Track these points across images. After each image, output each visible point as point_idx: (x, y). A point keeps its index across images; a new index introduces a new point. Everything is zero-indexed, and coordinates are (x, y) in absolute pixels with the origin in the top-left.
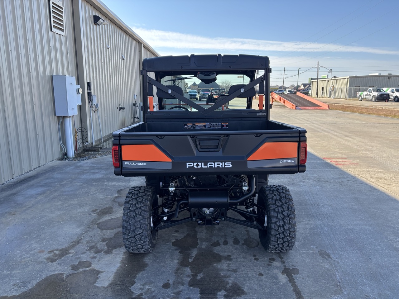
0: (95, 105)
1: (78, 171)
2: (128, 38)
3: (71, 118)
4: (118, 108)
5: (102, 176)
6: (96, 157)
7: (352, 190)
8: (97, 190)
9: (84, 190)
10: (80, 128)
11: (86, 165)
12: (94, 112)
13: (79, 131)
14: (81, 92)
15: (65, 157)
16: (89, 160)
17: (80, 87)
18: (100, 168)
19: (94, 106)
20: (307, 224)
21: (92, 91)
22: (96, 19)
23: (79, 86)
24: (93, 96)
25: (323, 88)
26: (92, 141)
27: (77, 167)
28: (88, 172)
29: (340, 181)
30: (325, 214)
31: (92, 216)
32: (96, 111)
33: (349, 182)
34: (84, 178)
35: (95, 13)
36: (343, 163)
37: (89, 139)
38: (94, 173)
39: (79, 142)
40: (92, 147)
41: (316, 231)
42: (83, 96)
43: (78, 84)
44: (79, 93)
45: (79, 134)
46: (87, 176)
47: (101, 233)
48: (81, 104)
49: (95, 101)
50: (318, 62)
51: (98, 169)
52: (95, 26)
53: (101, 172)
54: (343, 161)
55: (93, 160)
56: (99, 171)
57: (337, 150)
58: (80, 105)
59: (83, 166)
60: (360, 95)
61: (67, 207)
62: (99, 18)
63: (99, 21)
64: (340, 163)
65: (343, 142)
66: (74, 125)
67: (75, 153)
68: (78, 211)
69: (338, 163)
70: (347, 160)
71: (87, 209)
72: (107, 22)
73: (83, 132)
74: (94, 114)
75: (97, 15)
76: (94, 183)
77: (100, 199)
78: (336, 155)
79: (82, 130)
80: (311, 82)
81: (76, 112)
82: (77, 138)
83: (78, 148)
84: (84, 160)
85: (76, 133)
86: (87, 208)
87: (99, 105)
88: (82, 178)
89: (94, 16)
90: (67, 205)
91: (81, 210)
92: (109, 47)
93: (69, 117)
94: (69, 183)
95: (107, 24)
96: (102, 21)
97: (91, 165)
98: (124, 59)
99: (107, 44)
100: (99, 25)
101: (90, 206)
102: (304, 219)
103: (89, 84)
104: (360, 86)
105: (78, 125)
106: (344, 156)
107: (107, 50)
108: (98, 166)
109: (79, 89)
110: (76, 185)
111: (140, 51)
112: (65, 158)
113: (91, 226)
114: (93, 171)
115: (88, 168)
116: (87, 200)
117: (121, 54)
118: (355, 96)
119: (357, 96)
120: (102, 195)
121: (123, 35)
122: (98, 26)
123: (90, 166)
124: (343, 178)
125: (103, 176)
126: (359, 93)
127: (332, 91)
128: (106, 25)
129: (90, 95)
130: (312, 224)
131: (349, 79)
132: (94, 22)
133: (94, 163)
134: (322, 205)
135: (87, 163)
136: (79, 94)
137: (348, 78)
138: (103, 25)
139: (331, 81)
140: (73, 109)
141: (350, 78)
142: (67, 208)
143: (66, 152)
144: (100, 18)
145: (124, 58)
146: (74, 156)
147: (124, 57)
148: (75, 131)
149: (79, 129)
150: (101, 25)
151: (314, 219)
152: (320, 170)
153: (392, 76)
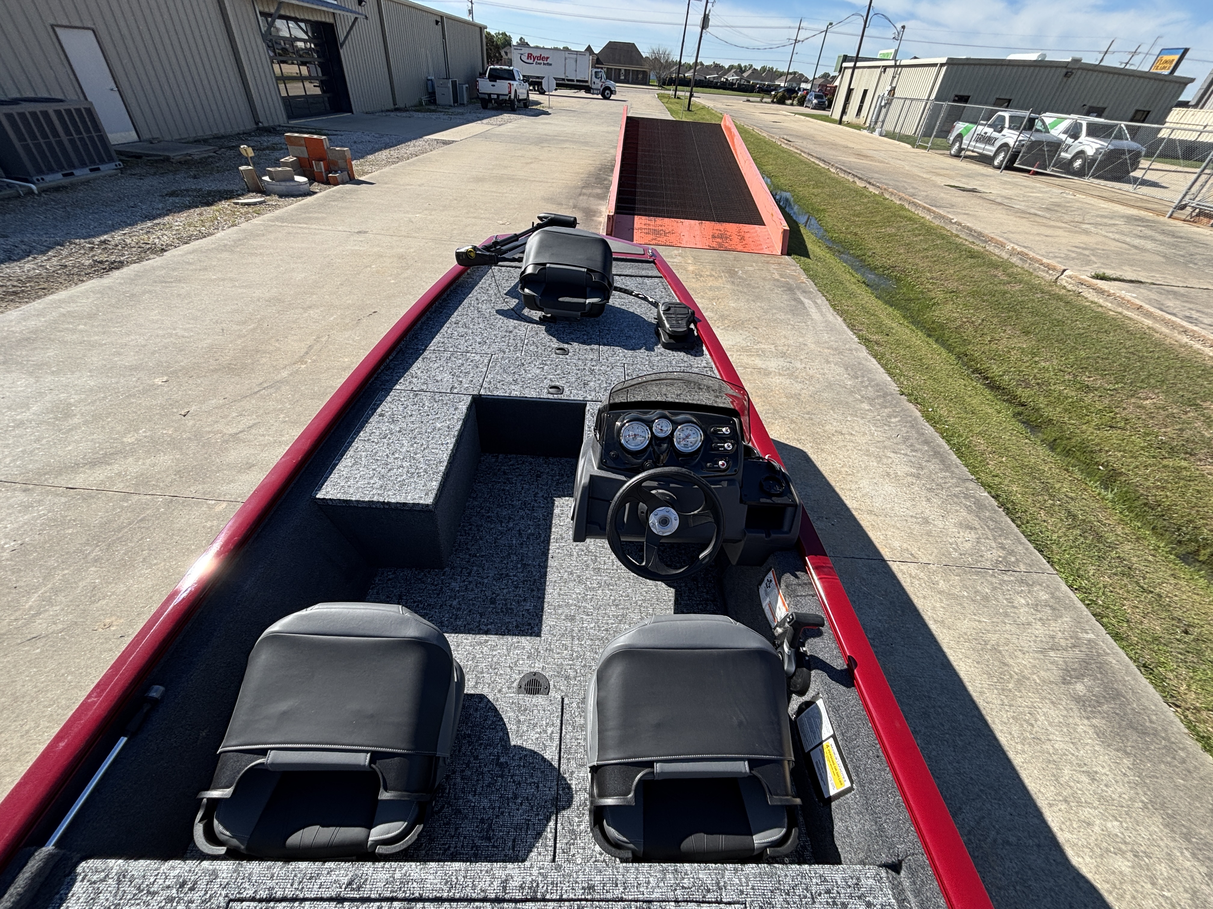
25: (865, 92)
60: (960, 137)
80: (841, 67)
104: (967, 101)
119: (951, 137)
126: (960, 126)
127: (885, 106)
131: (944, 69)
137: (942, 65)
139: (892, 70)
153: (1078, 69)
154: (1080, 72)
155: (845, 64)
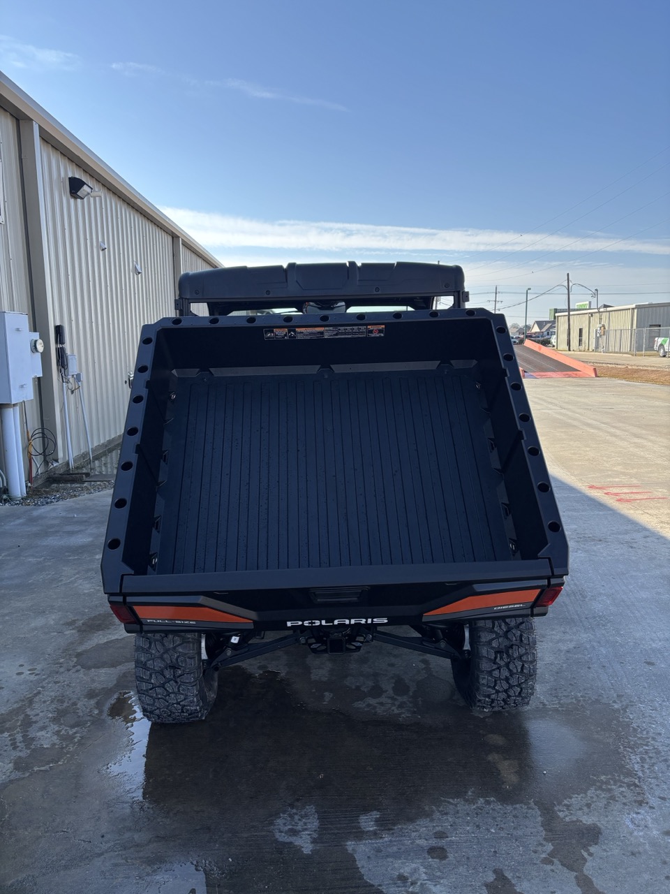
0: (73, 376)
1: (35, 529)
2: (149, 226)
3: (18, 408)
4: (126, 382)
5: (90, 539)
6: (75, 496)
7: (655, 558)
8: (78, 573)
9: (47, 575)
10: (40, 431)
11: (54, 514)
12: (72, 392)
13: (37, 436)
14: (40, 348)
15: (5, 497)
16: (60, 503)
17: (38, 338)
18: (86, 521)
19: (71, 380)
20: (558, 642)
21: (67, 346)
22: (75, 186)
23: (36, 336)
24: (69, 357)
25: (581, 330)
26: (67, 459)
27: (32, 520)
28: (57, 532)
29: (627, 537)
30: (600, 617)
31: (65, 635)
32: (75, 389)
33: (648, 539)
34: (47, 546)
35: (73, 173)
36: (634, 496)
37: (60, 455)
38: (71, 533)
39: (38, 461)
40: (68, 472)
41: (580, 656)
42: (45, 357)
43: (35, 331)
44: (37, 351)
45: (37, 444)
46: (53, 541)
47: (85, 678)
48: (41, 376)
49: (73, 368)
50: (568, 274)
51: (81, 522)
52: (72, 201)
53: (87, 529)
54: (632, 493)
55: (69, 502)
56: (83, 528)
57: (619, 468)
58: (39, 378)
59: (46, 517)
60: (662, 345)
61: (6, 615)
62: (80, 184)
63: (82, 190)
64: (627, 497)
65: (631, 449)
66: (24, 422)
67: (27, 486)
68: (33, 625)
69: (623, 496)
70: (640, 490)
71: (52, 619)
72: (99, 191)
73: (46, 439)
74: (72, 397)
75: (77, 176)
76: (70, 556)
77: (84, 594)
78: (617, 480)
79: (43, 433)
80: (555, 317)
81: (29, 394)
82: (33, 452)
83: (34, 475)
84: (47, 503)
85: (29, 440)
86: (54, 617)
87: (83, 377)
88: (44, 546)
89: (69, 178)
90: (7, 611)
91: (39, 622)
92: (106, 246)
93: (14, 405)
94: (12, 558)
95: (100, 197)
96: (89, 190)
97: (64, 514)
98: (139, 273)
99: (100, 240)
100: (82, 198)
101: (60, 613)
102: (553, 630)
103: (59, 330)
104: (660, 326)
105: (34, 423)
106: (634, 481)
107: (101, 253)
108: (80, 516)
109: (36, 341)
110: (29, 562)
111: (175, 255)
112: (5, 500)
113: (63, 660)
114: (69, 528)
115: (56, 522)
116: (55, 596)
117: (133, 261)
118: (650, 347)
119: (656, 348)
120: (88, 586)
121: (137, 219)
122: (79, 200)
123: (63, 517)
124: (635, 531)
125: (92, 541)
126: (659, 340)
127: (601, 336)
128: (97, 199)
129: (61, 354)
130: (571, 641)
131: (636, 310)
132: (71, 192)
133: (70, 510)
134: (592, 596)
135: (54, 510)
136: (37, 353)
137: (633, 309)
138: (92, 199)
139: (597, 314)
140: (22, 386)
141: (638, 307)
142: (7, 618)
143: (5, 485)
144: (85, 184)
145: (140, 271)
146: (25, 495)
147: (138, 267)
148: (28, 438)
149: (37, 432)
150: (85, 199)
151: (574, 629)
152: (583, 513)
155: (557, 315)
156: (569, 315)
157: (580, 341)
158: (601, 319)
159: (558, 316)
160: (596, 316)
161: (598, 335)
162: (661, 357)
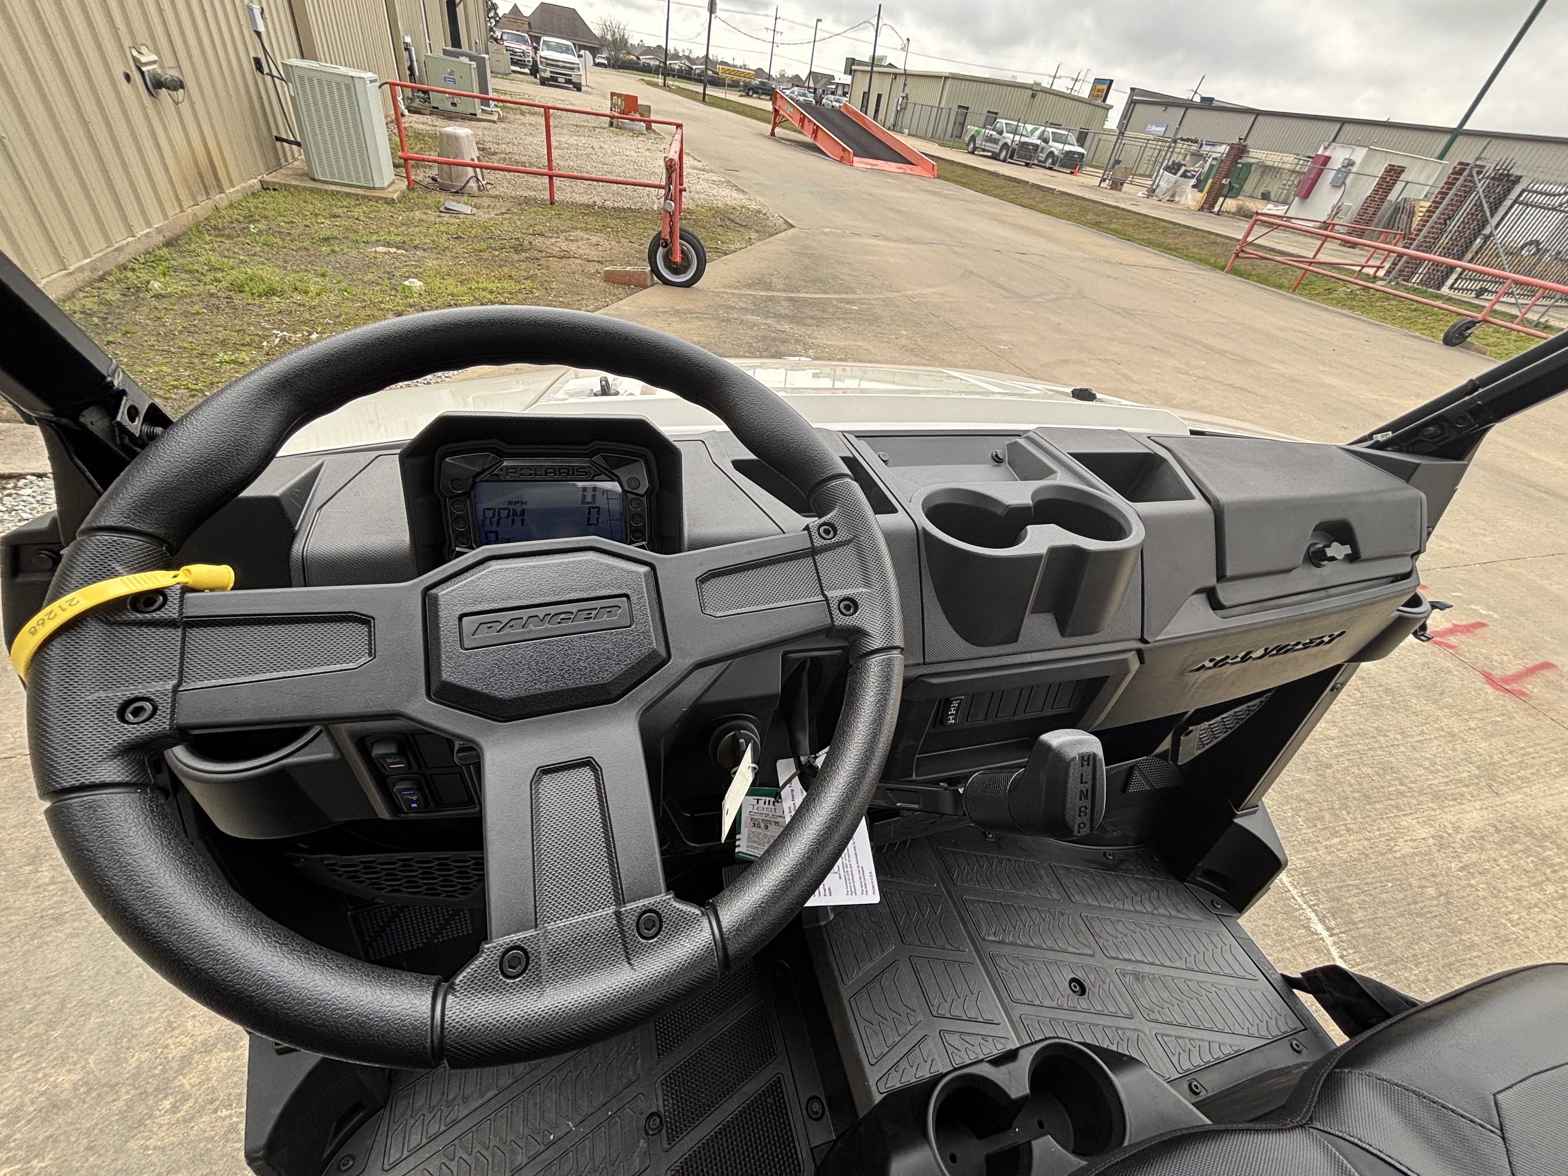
4: (128, 78)
25: (879, 96)
60: (973, 139)
80: (851, 70)
104: (968, 108)
127: (901, 110)
139: (903, 77)
153: (1041, 91)
154: (1041, 93)
155: (854, 67)
156: (872, 72)
157: (877, 111)
158: (905, 85)
159: (855, 71)
160: (901, 80)
161: (899, 108)
162: (969, 152)
